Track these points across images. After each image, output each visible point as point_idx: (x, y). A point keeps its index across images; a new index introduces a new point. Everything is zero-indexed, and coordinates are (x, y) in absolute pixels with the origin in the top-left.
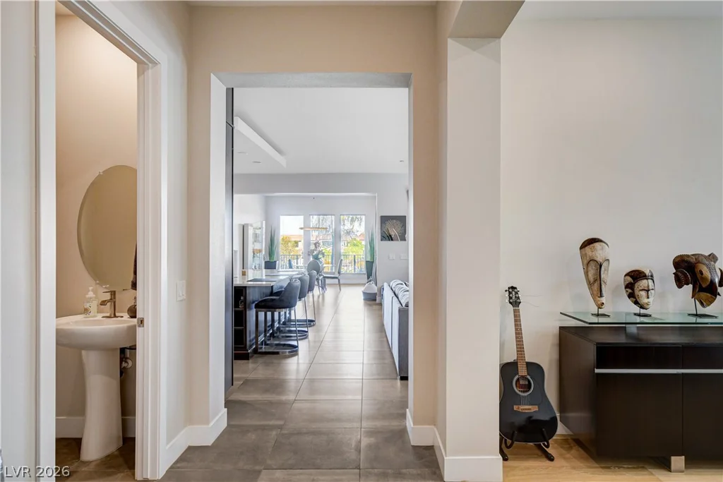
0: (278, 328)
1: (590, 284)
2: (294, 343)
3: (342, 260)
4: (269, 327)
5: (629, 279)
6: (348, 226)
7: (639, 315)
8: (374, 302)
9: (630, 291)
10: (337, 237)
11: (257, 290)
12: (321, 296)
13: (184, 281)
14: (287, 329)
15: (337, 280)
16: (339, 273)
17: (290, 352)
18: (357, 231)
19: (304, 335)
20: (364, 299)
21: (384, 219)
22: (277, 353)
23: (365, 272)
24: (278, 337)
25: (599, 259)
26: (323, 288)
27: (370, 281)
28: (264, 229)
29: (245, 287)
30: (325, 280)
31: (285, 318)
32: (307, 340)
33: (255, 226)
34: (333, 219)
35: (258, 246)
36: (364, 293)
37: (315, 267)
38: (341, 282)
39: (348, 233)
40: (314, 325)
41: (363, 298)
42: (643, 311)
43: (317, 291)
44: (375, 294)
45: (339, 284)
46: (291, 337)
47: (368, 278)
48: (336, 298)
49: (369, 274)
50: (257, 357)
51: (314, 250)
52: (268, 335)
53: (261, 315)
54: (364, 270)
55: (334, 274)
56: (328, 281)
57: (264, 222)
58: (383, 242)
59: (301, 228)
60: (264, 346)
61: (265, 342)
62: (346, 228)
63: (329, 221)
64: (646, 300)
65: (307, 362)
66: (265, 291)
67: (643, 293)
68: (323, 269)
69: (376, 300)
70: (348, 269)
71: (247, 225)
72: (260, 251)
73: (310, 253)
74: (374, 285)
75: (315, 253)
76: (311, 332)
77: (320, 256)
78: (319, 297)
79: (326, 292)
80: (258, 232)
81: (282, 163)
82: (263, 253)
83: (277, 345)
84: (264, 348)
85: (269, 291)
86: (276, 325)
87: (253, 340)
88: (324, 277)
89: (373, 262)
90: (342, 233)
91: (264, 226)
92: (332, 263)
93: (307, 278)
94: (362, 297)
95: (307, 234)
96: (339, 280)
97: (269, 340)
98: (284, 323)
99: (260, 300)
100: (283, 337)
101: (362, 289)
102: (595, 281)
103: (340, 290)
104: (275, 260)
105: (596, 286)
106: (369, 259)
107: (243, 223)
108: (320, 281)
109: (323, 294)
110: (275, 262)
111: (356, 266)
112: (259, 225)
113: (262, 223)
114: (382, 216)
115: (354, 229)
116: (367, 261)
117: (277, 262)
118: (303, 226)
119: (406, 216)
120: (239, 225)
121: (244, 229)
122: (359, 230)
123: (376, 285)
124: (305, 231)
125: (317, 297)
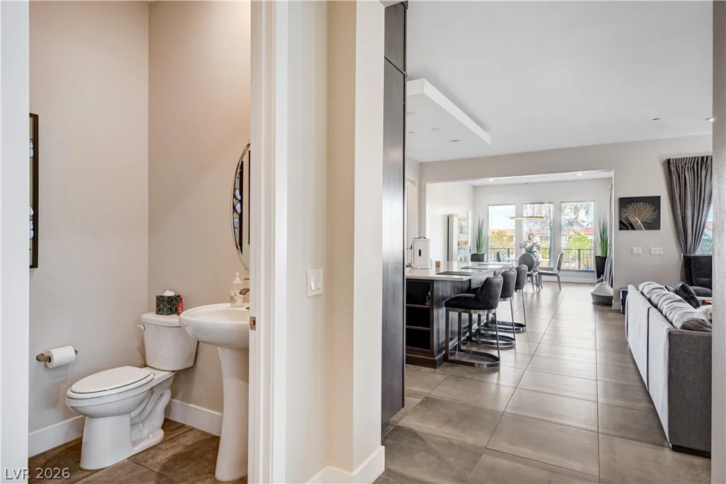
0: (478, 331)
2: (495, 353)
3: (562, 254)
4: (464, 328)
6: (570, 215)
8: (608, 308)
10: (556, 229)
11: (449, 284)
12: (535, 296)
13: (321, 270)
14: (490, 333)
15: (556, 277)
16: (559, 269)
17: (488, 366)
18: (583, 222)
19: (509, 343)
20: (593, 303)
21: (625, 203)
22: (473, 365)
24: (476, 342)
26: (538, 286)
27: (602, 281)
28: (470, 220)
29: (433, 281)
30: (540, 278)
31: (487, 318)
32: (513, 350)
33: (460, 216)
34: (552, 209)
35: (463, 238)
36: (593, 295)
37: (528, 260)
38: (561, 279)
39: (571, 223)
40: (523, 331)
41: (592, 301)
43: (528, 288)
44: (610, 298)
45: (559, 282)
46: (493, 344)
47: (599, 277)
48: (555, 298)
49: (600, 272)
50: (445, 366)
51: (527, 242)
52: (463, 339)
53: (454, 315)
54: (593, 266)
55: (552, 269)
56: (544, 278)
57: (470, 212)
58: (622, 231)
59: (512, 218)
60: (457, 352)
61: (459, 347)
62: (568, 217)
63: (546, 210)
65: (511, 385)
66: (459, 285)
68: (538, 264)
69: (610, 305)
70: (570, 264)
71: (452, 216)
72: (466, 243)
73: (522, 246)
74: (608, 287)
75: (529, 245)
76: (519, 339)
77: (535, 249)
78: (533, 296)
79: (543, 290)
80: (464, 223)
81: (487, 142)
82: (469, 244)
83: (475, 353)
84: (457, 356)
85: (466, 286)
86: (475, 326)
87: (442, 343)
88: (539, 273)
89: (606, 257)
90: (563, 224)
91: (470, 216)
92: (549, 258)
93: (514, 273)
94: (590, 300)
95: (519, 225)
96: (559, 277)
97: (464, 344)
98: (486, 325)
99: (454, 296)
100: (483, 342)
101: (592, 289)
103: (560, 289)
104: (483, 253)
106: (599, 254)
107: (448, 214)
108: (534, 278)
109: (538, 293)
110: (483, 255)
111: (582, 262)
112: (465, 215)
113: (468, 213)
114: (620, 199)
115: (579, 219)
116: (596, 257)
117: (485, 255)
118: (514, 216)
119: (659, 197)
120: (444, 215)
121: (449, 219)
122: (585, 219)
123: (612, 286)
124: (516, 220)
125: (529, 296)
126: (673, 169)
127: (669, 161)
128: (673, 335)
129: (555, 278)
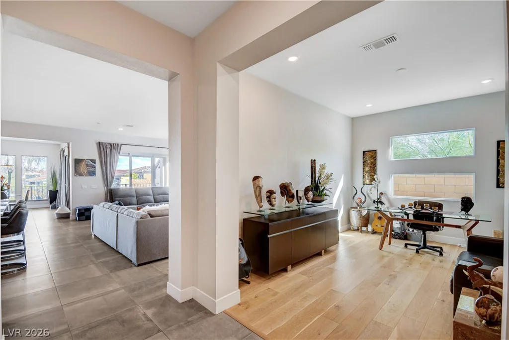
1: (257, 197)
5: (269, 194)
7: (271, 209)
9: (269, 199)
17: (18, 270)
19: (22, 254)
20: (57, 218)
23: (48, 199)
25: (261, 186)
36: (57, 214)
40: (23, 244)
42: (272, 207)
49: (52, 200)
64: (274, 203)
67: (274, 200)
69: (69, 217)
102: (259, 195)
105: (259, 198)
111: (33, 195)
114: (75, 159)
116: (50, 191)
119: (95, 160)
127: (100, 143)
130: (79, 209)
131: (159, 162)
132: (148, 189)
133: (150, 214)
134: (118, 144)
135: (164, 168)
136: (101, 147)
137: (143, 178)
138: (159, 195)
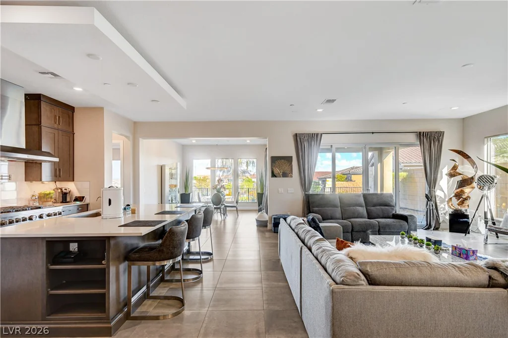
3: (239, 192)
6: (244, 167)
10: (236, 175)
12: (223, 222)
16: (237, 202)
18: (251, 172)
20: (257, 226)
21: (274, 159)
23: (256, 201)
26: (224, 215)
28: (179, 170)
29: (109, 237)
30: (226, 209)
33: (170, 166)
34: (233, 162)
35: (173, 182)
36: (257, 220)
37: (218, 201)
39: (244, 172)
44: (266, 222)
45: (237, 210)
47: (259, 207)
48: (235, 224)
49: (260, 203)
51: (217, 185)
54: (256, 199)
55: (233, 203)
56: (228, 209)
57: (179, 164)
58: (273, 178)
59: (207, 168)
62: (242, 169)
63: (230, 162)
68: (224, 200)
69: (267, 226)
70: (244, 198)
71: (164, 165)
72: (176, 186)
73: (214, 188)
74: (265, 214)
75: (218, 187)
77: (222, 190)
78: (221, 222)
79: (227, 218)
80: (174, 171)
82: (178, 187)
88: (226, 206)
89: (263, 194)
90: (239, 172)
91: (179, 167)
94: (255, 224)
101: (255, 216)
103: (238, 216)
104: (189, 192)
106: (259, 191)
107: (161, 164)
108: (222, 209)
109: (224, 220)
110: (189, 194)
111: (250, 196)
112: (175, 165)
113: (177, 164)
114: (272, 157)
115: (248, 169)
116: (258, 193)
117: (191, 194)
118: (210, 167)
119: (292, 157)
120: (158, 165)
121: (162, 168)
122: (251, 170)
123: (267, 213)
124: (211, 170)
125: (219, 223)
126: (299, 139)
127: (296, 134)
128: (335, 292)
129: (235, 209)
130: (274, 218)
131: (373, 156)
132: (359, 196)
133: (366, 274)
134: (317, 134)
135: (379, 165)
136: (298, 140)
137: (351, 181)
138: (374, 206)
